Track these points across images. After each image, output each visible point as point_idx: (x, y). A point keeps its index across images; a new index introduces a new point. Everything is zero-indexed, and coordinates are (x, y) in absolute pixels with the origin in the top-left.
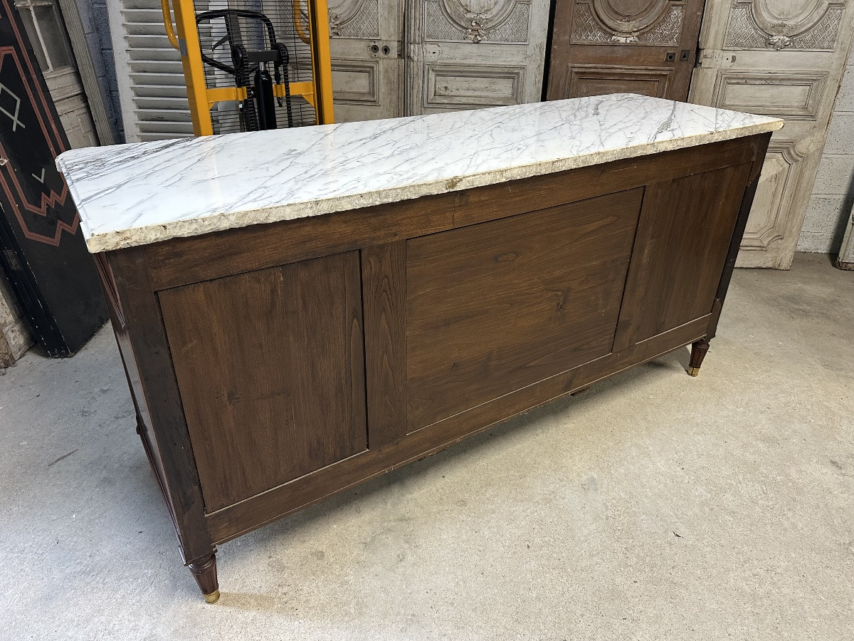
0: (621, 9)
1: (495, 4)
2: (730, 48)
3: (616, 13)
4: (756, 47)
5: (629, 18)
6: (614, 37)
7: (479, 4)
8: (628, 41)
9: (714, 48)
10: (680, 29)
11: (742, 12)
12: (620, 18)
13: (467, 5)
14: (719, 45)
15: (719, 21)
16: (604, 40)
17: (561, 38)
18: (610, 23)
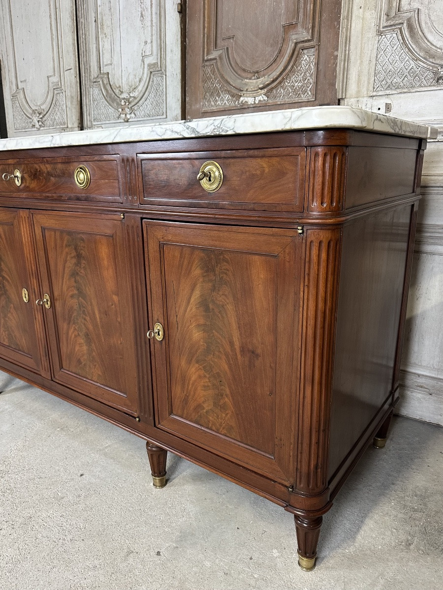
0: (248, 65)
1: (140, 81)
2: (380, 93)
3: (244, 70)
4: (420, 86)
5: (257, 73)
6: (242, 99)
7: (128, 84)
8: (257, 102)
9: (358, 95)
10: (314, 76)
11: (391, 38)
12: (249, 75)
13: (120, 86)
14: (364, 91)
15: (361, 58)
16: (233, 104)
17: (193, 107)
18: (237, 83)
